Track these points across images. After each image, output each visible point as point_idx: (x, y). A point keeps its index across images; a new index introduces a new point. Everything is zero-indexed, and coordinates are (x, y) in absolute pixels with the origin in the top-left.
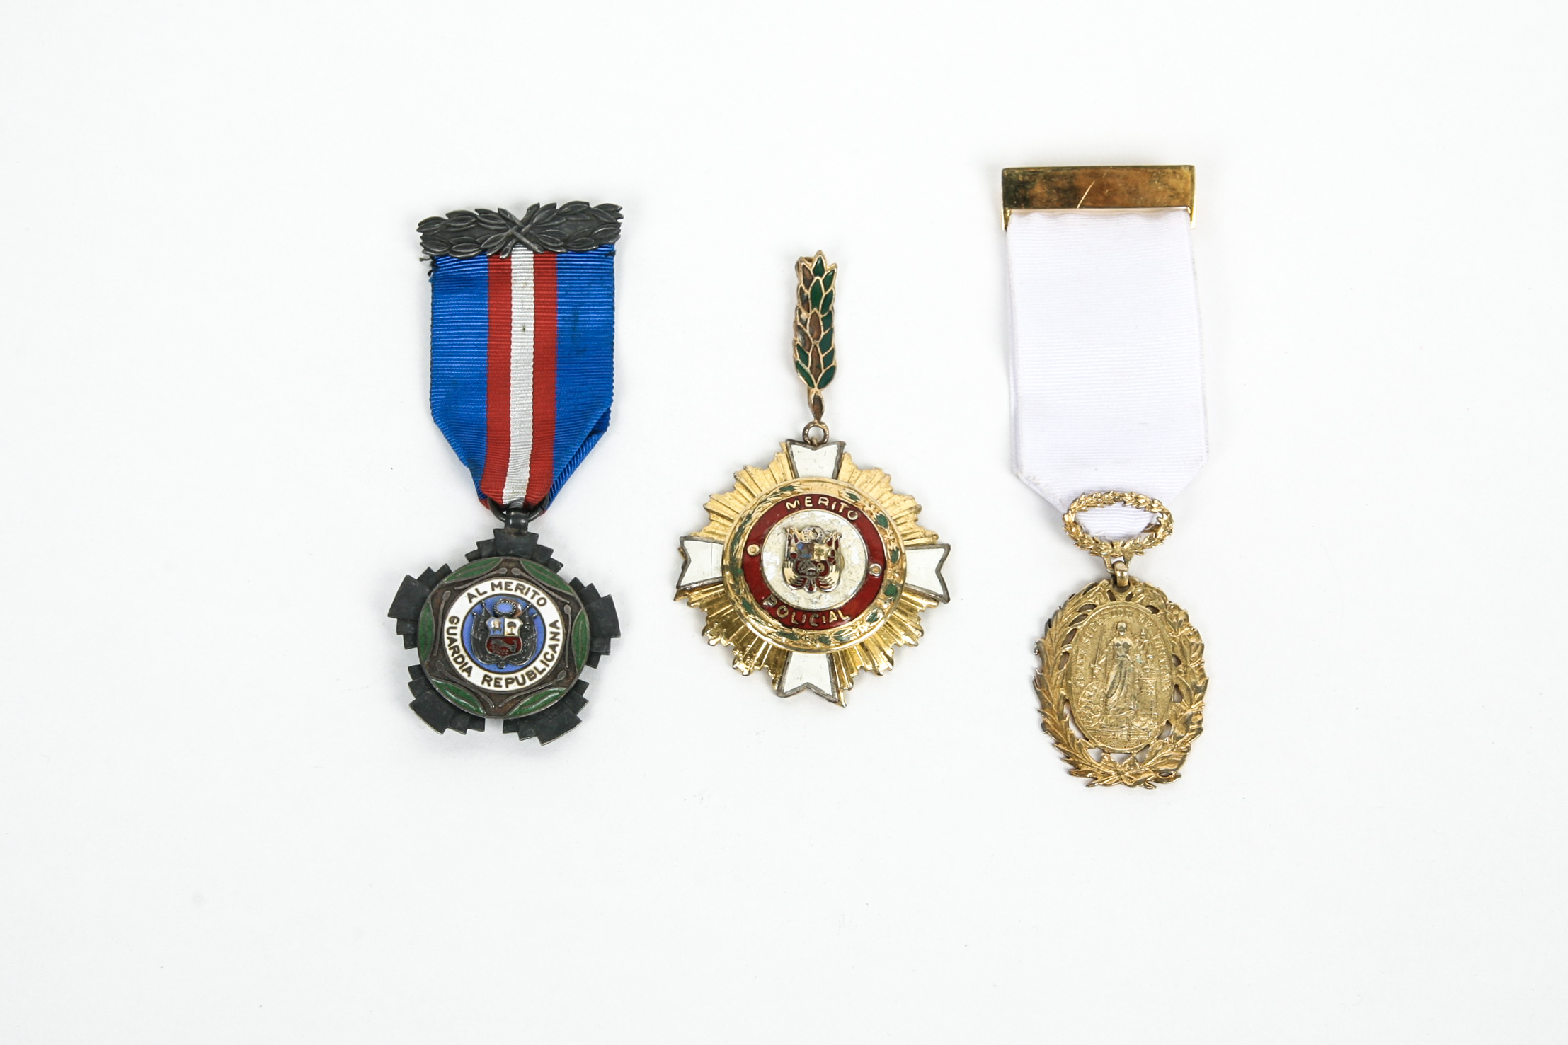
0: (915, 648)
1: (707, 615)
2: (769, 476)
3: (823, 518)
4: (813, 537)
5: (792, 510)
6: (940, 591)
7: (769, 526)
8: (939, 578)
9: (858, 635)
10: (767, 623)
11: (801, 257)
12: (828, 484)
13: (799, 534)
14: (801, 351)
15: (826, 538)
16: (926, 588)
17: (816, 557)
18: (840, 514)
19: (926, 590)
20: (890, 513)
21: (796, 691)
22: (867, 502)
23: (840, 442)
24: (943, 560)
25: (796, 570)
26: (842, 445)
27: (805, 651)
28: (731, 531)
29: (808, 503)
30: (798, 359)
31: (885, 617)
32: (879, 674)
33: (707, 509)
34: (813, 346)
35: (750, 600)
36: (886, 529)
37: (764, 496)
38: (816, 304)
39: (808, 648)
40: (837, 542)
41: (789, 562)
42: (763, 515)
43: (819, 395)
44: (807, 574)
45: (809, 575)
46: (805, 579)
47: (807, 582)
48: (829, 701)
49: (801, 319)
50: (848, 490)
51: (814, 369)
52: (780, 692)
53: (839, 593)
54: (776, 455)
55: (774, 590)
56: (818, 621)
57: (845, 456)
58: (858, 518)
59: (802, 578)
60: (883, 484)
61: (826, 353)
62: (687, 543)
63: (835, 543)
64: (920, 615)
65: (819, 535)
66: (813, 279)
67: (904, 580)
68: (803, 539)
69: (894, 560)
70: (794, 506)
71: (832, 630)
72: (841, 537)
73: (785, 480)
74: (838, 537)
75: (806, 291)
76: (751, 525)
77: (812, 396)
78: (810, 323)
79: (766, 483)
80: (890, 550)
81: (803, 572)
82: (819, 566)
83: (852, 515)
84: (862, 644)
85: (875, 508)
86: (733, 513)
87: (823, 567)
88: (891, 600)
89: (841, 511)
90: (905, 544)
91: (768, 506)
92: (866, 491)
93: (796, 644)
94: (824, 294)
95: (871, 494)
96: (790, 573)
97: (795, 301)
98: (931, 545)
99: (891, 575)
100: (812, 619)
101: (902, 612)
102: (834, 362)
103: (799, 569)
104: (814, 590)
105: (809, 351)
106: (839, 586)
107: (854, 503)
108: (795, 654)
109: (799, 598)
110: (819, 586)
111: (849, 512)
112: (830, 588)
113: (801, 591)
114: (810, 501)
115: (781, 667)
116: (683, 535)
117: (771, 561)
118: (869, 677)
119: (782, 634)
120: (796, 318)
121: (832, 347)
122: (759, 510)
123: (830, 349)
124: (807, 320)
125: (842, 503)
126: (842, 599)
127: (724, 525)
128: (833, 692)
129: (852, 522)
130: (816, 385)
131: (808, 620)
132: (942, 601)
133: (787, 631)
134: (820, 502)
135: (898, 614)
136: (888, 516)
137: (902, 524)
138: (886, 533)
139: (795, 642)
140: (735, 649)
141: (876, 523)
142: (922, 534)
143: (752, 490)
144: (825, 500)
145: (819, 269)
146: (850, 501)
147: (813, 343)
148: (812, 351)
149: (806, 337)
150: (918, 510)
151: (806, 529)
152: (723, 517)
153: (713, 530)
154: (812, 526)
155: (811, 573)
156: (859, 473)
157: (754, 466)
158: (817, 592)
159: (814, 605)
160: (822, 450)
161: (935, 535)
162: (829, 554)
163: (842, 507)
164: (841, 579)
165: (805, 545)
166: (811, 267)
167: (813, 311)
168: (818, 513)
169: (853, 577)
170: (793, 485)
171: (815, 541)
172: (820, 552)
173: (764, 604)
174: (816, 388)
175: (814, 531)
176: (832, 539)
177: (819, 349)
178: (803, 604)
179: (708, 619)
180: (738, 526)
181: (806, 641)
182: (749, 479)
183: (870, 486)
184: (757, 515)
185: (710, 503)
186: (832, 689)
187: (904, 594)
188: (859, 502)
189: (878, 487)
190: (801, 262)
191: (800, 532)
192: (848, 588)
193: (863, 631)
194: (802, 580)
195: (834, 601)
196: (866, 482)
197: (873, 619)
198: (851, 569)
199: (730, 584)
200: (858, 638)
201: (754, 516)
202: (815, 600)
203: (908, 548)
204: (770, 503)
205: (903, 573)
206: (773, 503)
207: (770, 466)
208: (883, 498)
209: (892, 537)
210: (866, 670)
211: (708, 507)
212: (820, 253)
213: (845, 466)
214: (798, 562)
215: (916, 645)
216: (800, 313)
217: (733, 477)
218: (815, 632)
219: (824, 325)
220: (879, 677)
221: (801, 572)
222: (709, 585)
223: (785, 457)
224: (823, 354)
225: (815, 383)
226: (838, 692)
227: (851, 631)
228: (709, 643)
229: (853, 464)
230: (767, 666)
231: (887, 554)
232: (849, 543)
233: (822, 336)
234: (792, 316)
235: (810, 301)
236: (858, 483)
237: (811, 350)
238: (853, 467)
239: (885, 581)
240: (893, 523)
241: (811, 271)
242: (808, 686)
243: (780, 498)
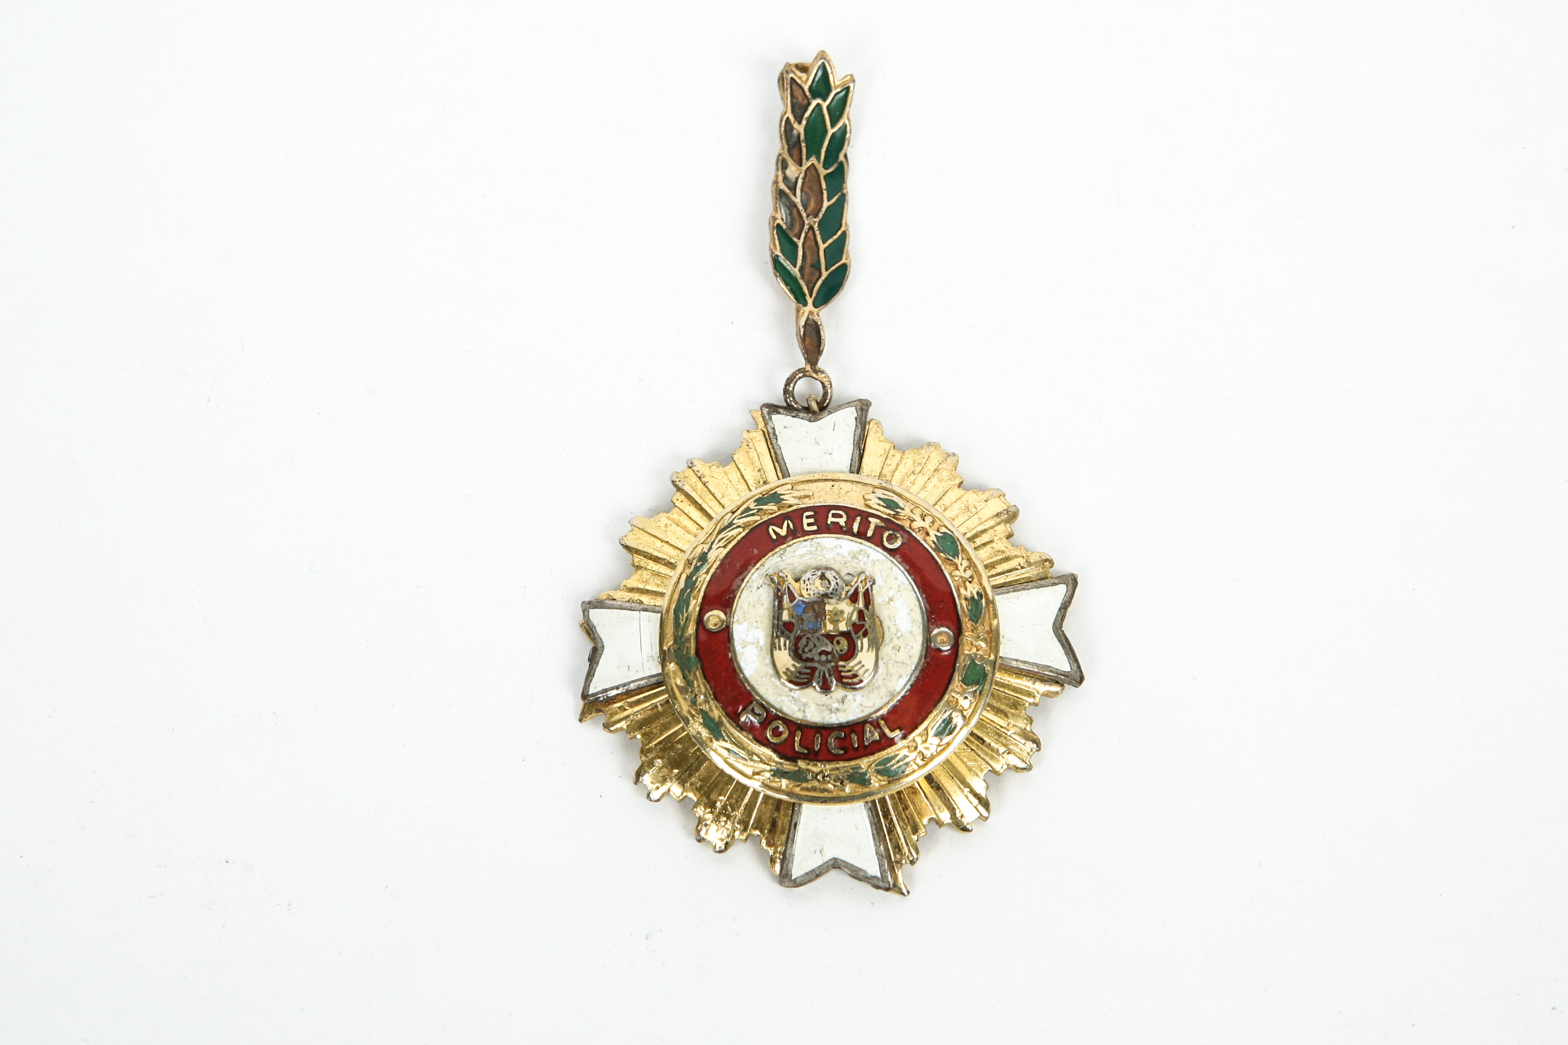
0: (1026, 773)
1: (641, 745)
2: (735, 476)
3: (837, 551)
4: (822, 590)
5: (781, 540)
6: (1064, 665)
7: (741, 573)
8: (1060, 641)
9: (921, 763)
10: (751, 753)
11: (788, 65)
12: (843, 484)
13: (796, 585)
14: (784, 237)
15: (846, 589)
16: (1038, 662)
17: (830, 627)
18: (868, 539)
19: (1037, 665)
20: (961, 529)
21: (815, 875)
22: (918, 512)
23: (860, 400)
24: (1065, 607)
25: (796, 654)
26: (863, 407)
27: (825, 801)
28: (671, 588)
29: (809, 525)
30: (778, 252)
31: (966, 723)
32: (965, 829)
33: (627, 547)
34: (806, 227)
35: (717, 713)
36: (956, 561)
37: (727, 517)
38: (814, 150)
39: (830, 795)
40: (867, 594)
41: (782, 640)
42: (728, 554)
43: (816, 318)
44: (817, 658)
45: (819, 662)
46: (814, 669)
47: (817, 674)
48: (878, 887)
49: (785, 179)
50: (880, 493)
51: (807, 270)
52: (785, 878)
53: (878, 688)
54: (745, 435)
55: (758, 695)
56: (845, 744)
57: (872, 427)
58: (903, 544)
59: (806, 668)
60: (945, 474)
61: (830, 241)
62: (596, 615)
63: (863, 597)
64: (1030, 711)
65: (833, 583)
66: (809, 104)
67: (997, 651)
68: (804, 593)
69: (976, 616)
70: (783, 532)
71: (872, 758)
72: (874, 584)
73: (765, 483)
74: (868, 585)
75: (796, 125)
76: (707, 573)
77: (802, 322)
78: (803, 183)
79: (731, 491)
80: (966, 599)
81: (809, 655)
82: (838, 643)
83: (891, 539)
84: (929, 778)
85: (933, 522)
86: (674, 552)
87: (844, 644)
88: (976, 691)
89: (870, 534)
90: (993, 583)
91: (738, 534)
92: (914, 489)
93: (808, 789)
94: (831, 132)
95: (923, 495)
96: (784, 659)
97: (776, 146)
98: (1042, 580)
99: (973, 646)
100: (832, 741)
101: (998, 711)
102: (844, 257)
103: (800, 652)
104: (833, 689)
105: (799, 239)
106: (877, 676)
107: (894, 516)
108: (807, 809)
109: (805, 705)
110: (840, 679)
111: (886, 535)
112: (861, 681)
113: (809, 691)
114: (812, 520)
115: (782, 832)
116: (587, 599)
117: (750, 639)
118: (950, 835)
119: (779, 773)
120: (777, 176)
121: (843, 229)
122: (721, 544)
123: (839, 233)
124: (797, 179)
125: (870, 519)
126: (885, 700)
127: (658, 574)
128: (882, 872)
129: (891, 552)
130: (810, 301)
131: (824, 743)
132: (1069, 683)
133: (788, 766)
134: (831, 519)
135: (991, 716)
136: (957, 534)
137: (984, 545)
138: (957, 569)
139: (804, 785)
140: (696, 805)
141: (937, 550)
142: (1022, 561)
143: (705, 506)
144: (840, 516)
145: (822, 86)
146: (885, 512)
147: (806, 222)
148: (805, 238)
149: (795, 211)
150: (1011, 516)
151: (808, 575)
152: (656, 560)
153: (641, 586)
154: (818, 569)
155: (823, 658)
156: (898, 455)
157: (706, 460)
158: (838, 692)
159: (833, 715)
160: (827, 420)
161: (1047, 560)
162: (855, 617)
163: (872, 527)
164: (880, 663)
165: (809, 606)
166: (806, 82)
167: (809, 164)
168: (828, 541)
169: (902, 656)
170: (780, 491)
171: (825, 595)
172: (836, 616)
173: (743, 719)
174: (810, 307)
175: (823, 577)
176: (856, 590)
177: (817, 233)
178: (814, 715)
179: (644, 752)
180: (684, 577)
181: (824, 782)
182: (700, 485)
183: (921, 480)
184: (717, 554)
185: (631, 535)
186: (881, 866)
187: (999, 676)
188: (902, 513)
189: (935, 480)
190: (787, 72)
191: (797, 580)
192: (894, 678)
193: (928, 754)
194: (809, 671)
195: (871, 704)
196: (913, 473)
197: (947, 728)
198: (896, 642)
199: (678, 687)
200: (920, 767)
201: (711, 556)
202: (835, 705)
203: (999, 590)
204: (740, 530)
205: (994, 638)
206: (744, 528)
207: (735, 457)
208: (947, 500)
209: (969, 573)
210: (939, 823)
211: (631, 544)
212: (822, 55)
213: (874, 447)
214: (798, 639)
215: (1029, 768)
216: (784, 166)
217: (670, 483)
218: (841, 764)
219: (827, 189)
220: (965, 834)
221: (804, 656)
222: (640, 690)
223: (763, 438)
224: (824, 243)
225: (808, 297)
226: (892, 869)
227: (906, 757)
228: (648, 795)
229: (887, 440)
230: (757, 832)
231: (962, 605)
232: (891, 594)
233: (824, 210)
234: (771, 171)
235: (803, 145)
236: (898, 476)
237: (803, 235)
238: (888, 446)
239: (961, 658)
240: (969, 547)
241: (806, 88)
242: (836, 864)
243: (758, 519)
